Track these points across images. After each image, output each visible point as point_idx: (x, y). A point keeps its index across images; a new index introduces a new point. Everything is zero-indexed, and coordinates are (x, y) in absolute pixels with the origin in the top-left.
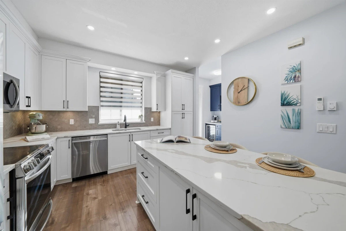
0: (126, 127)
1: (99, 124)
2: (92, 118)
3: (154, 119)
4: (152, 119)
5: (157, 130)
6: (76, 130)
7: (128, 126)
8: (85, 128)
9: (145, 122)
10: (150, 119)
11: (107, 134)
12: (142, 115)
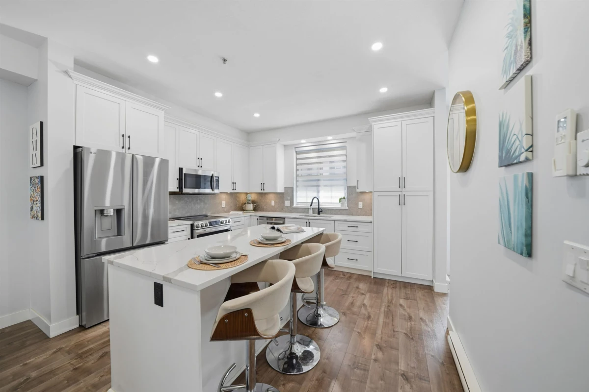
0: (319, 214)
1: (293, 207)
2: (287, 200)
3: (363, 205)
4: (361, 205)
5: (346, 221)
6: (276, 211)
7: (321, 211)
8: (282, 210)
9: (347, 208)
10: (357, 205)
11: (285, 218)
12: (344, 198)
